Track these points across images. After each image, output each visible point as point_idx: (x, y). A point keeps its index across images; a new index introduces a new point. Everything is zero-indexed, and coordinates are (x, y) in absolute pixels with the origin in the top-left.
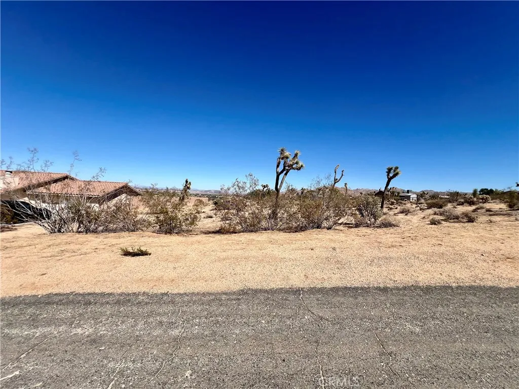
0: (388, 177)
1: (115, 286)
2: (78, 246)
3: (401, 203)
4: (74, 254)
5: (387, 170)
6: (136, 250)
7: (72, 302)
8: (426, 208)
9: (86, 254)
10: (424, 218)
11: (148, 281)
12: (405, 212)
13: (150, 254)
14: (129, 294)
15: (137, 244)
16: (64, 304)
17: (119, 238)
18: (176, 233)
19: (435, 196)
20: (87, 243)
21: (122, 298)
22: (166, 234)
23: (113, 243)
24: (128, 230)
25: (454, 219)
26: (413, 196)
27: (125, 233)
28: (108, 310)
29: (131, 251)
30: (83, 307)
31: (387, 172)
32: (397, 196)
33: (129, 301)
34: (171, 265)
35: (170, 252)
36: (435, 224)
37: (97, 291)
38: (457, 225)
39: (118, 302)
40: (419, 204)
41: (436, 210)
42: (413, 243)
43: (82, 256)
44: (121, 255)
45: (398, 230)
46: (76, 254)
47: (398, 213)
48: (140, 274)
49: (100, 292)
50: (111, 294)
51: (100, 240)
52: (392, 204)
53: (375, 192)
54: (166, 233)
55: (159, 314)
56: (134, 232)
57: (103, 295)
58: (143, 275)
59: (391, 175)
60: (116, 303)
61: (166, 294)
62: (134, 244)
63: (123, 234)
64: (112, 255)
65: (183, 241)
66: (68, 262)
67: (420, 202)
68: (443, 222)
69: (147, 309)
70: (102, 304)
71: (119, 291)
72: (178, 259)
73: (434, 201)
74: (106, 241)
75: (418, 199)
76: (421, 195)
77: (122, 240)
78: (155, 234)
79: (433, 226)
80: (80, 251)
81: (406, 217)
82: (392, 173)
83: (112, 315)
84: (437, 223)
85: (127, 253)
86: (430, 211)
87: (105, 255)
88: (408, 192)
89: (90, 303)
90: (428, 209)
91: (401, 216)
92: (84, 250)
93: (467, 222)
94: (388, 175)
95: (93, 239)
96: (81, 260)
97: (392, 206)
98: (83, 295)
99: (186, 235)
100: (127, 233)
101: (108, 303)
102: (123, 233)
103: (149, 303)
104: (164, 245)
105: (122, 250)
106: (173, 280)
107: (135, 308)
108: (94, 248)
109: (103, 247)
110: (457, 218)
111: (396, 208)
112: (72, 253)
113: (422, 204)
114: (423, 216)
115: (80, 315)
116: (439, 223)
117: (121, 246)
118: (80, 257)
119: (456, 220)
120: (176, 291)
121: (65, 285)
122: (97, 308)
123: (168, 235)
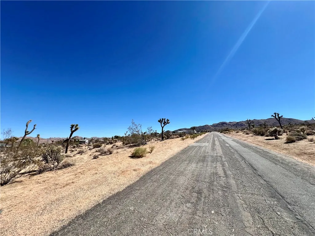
0: (71, 131)
3: (80, 146)
5: (71, 126)
10: (91, 155)
12: (81, 153)
19: (97, 140)
26: (87, 141)
31: (71, 128)
32: (78, 142)
40: (90, 146)
41: (97, 149)
42: (82, 176)
45: (74, 168)
47: (76, 154)
52: (74, 147)
53: (63, 140)
68: (100, 156)
73: (96, 143)
75: (89, 143)
76: (91, 140)
79: (95, 160)
81: (81, 156)
82: (74, 129)
84: (96, 157)
86: (94, 150)
90: (93, 148)
91: (78, 156)
97: (73, 149)
111: (76, 150)
116: (98, 157)
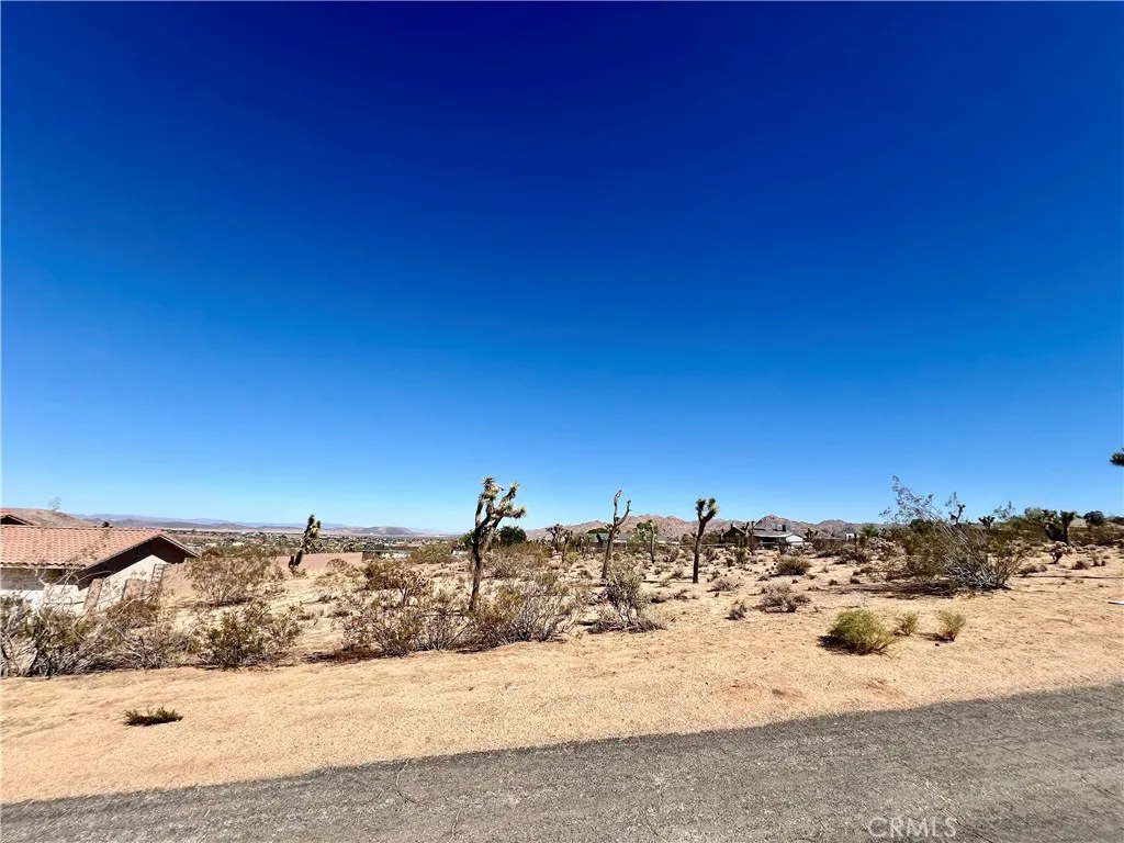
1: (106, 783)
2: (35, 711)
4: (27, 729)
6: (154, 713)
7: (28, 815)
9: (52, 726)
11: (166, 770)
12: (723, 588)
13: (180, 719)
14: (129, 795)
15: (158, 697)
16: (14, 821)
17: (125, 684)
18: (247, 666)
20: (53, 702)
21: (116, 801)
22: (225, 669)
23: (109, 700)
24: (144, 666)
25: (775, 605)
27: (138, 673)
28: (90, 821)
29: (145, 715)
30: (48, 821)
33: (128, 804)
34: (213, 737)
35: (219, 712)
37: (73, 794)
39: (109, 809)
43: (45, 732)
44: (125, 724)
46: (32, 728)
47: (711, 591)
48: (153, 759)
49: (78, 795)
50: (98, 797)
51: (81, 693)
54: (226, 666)
55: (174, 820)
56: (157, 671)
57: (83, 799)
58: (159, 760)
60: (105, 810)
61: (192, 788)
62: (152, 698)
63: (134, 675)
64: (105, 724)
65: (255, 684)
66: (19, 745)
69: (154, 814)
70: (82, 814)
71: (113, 791)
72: (231, 723)
74: (94, 694)
77: (129, 690)
78: (201, 671)
79: (729, 622)
80: (39, 722)
83: (96, 829)
85: (136, 720)
87: (92, 727)
89: (60, 815)
90: (777, 576)
92: (48, 720)
95: (66, 691)
96: (44, 739)
98: (47, 803)
99: (268, 667)
100: (142, 672)
101: (91, 811)
102: (134, 672)
103: (161, 805)
104: (212, 695)
105: (128, 714)
106: (210, 764)
107: (136, 815)
108: (67, 712)
109: (87, 708)
112: (23, 726)
115: (44, 833)
117: (127, 703)
118: (40, 734)
120: (211, 782)
121: (13, 789)
122: (74, 821)
123: (229, 672)
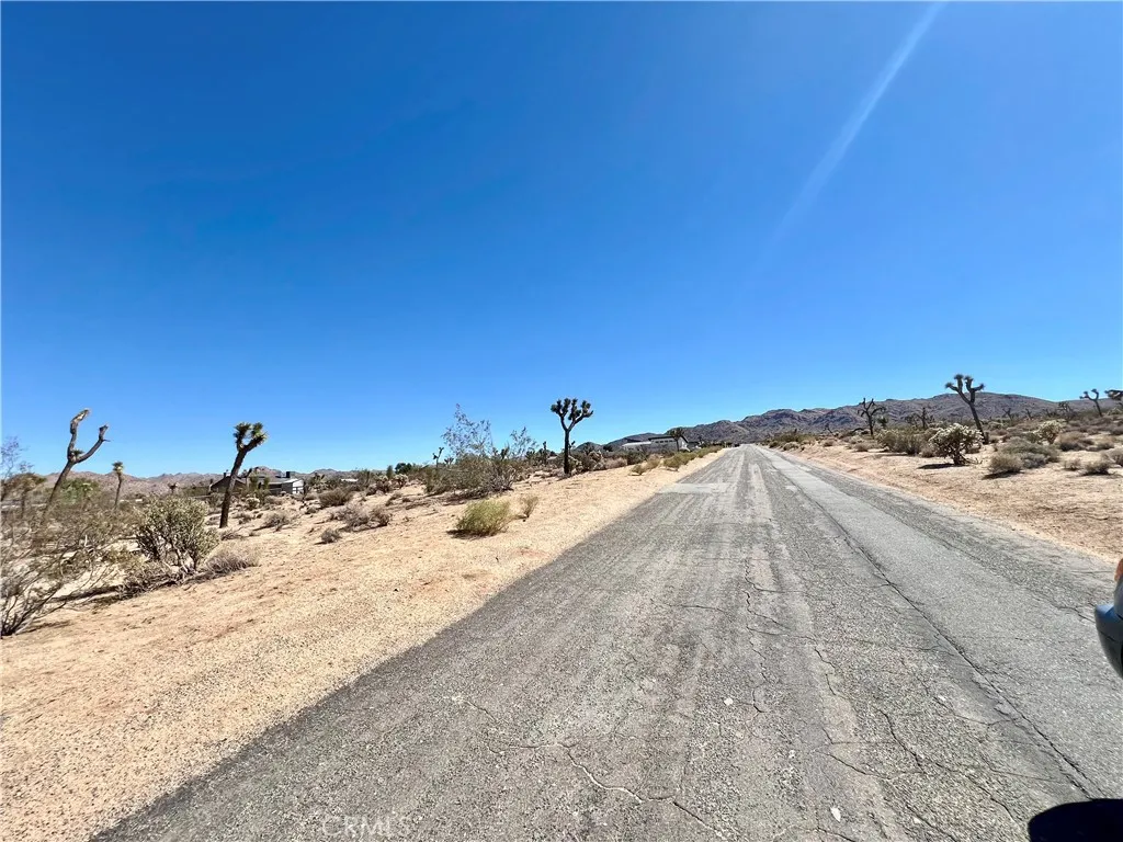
0: (238, 447)
3: (272, 502)
5: (236, 431)
8: (318, 506)
10: (312, 531)
12: (276, 523)
19: (335, 481)
25: (360, 524)
26: (298, 484)
31: (236, 435)
32: (264, 487)
36: (331, 541)
38: (364, 535)
40: (308, 500)
41: (334, 510)
45: (253, 574)
47: (262, 528)
52: (252, 506)
53: (211, 481)
59: (246, 442)
67: (308, 496)
68: (344, 534)
73: (332, 491)
75: (306, 490)
76: (311, 482)
79: (327, 546)
81: (277, 535)
82: (247, 438)
84: (333, 538)
86: (324, 514)
88: (288, 475)
90: (322, 508)
91: (267, 534)
93: (379, 526)
94: (239, 442)
97: (249, 513)
110: (365, 521)
111: (259, 517)
113: (312, 499)
114: (310, 527)
116: (338, 537)
119: (363, 526)
